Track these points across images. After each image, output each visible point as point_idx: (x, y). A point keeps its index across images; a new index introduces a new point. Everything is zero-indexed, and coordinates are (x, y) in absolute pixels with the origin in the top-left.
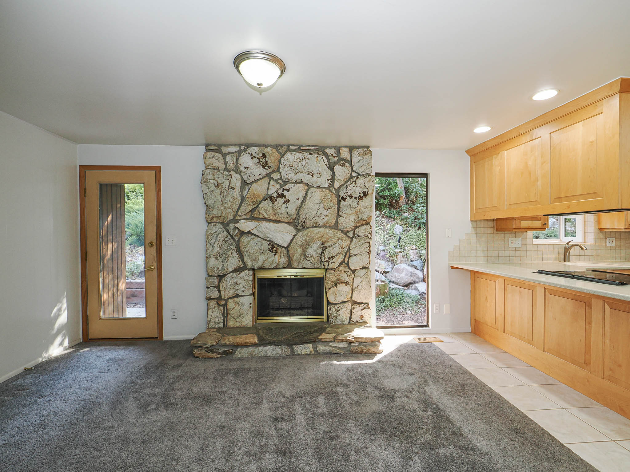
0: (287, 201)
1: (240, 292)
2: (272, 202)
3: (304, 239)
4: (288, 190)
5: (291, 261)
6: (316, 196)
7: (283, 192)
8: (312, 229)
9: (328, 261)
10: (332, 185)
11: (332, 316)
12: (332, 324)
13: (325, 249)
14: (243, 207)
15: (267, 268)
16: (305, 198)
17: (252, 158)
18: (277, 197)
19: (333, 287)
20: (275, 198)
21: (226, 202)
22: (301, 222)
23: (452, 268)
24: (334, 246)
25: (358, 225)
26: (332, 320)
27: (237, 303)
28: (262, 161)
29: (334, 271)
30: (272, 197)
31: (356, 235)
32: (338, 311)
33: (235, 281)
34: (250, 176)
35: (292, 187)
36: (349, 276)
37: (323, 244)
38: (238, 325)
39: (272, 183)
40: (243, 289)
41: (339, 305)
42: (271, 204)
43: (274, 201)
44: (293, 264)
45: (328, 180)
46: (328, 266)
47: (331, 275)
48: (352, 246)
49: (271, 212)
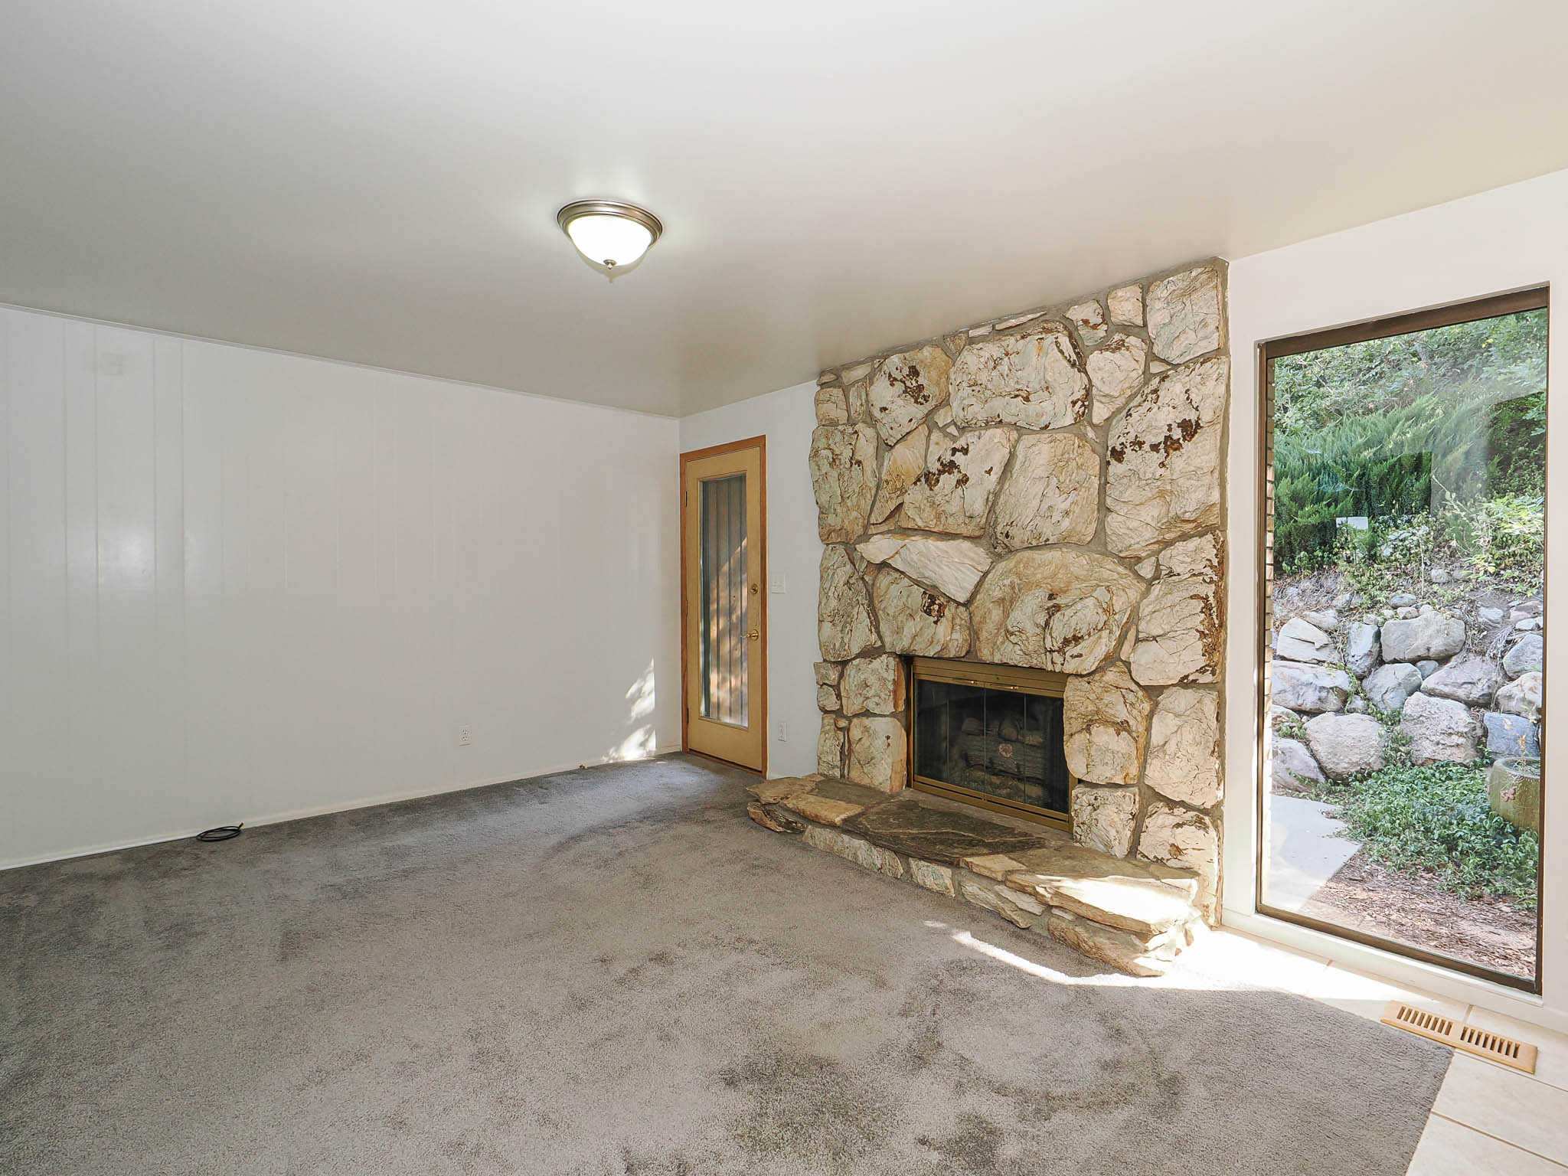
0: (963, 481)
1: (870, 705)
2: (928, 486)
3: (1007, 582)
4: (965, 451)
5: (977, 642)
6: (1038, 454)
7: (953, 458)
8: (1027, 554)
9: (1061, 651)
10: (1083, 416)
11: (1081, 820)
12: (1078, 844)
13: (1053, 614)
14: (878, 504)
15: (921, 655)
16: (1008, 467)
17: (892, 385)
18: (941, 472)
19: (1080, 731)
20: (934, 475)
21: (848, 496)
22: (1002, 533)
24: (1079, 606)
25: (1169, 536)
26: (1079, 830)
27: (866, 729)
28: (911, 386)
29: (1089, 683)
30: (929, 472)
31: (1164, 573)
32: (1095, 810)
33: (862, 677)
34: (892, 428)
35: (975, 440)
36: (1132, 704)
37: (1051, 597)
38: (866, 781)
39: (936, 436)
40: (876, 699)
41: (1100, 792)
42: (928, 492)
43: (933, 482)
44: (980, 650)
45: (1074, 403)
46: (1062, 664)
47: (1078, 693)
48: (1146, 609)
49: (929, 513)
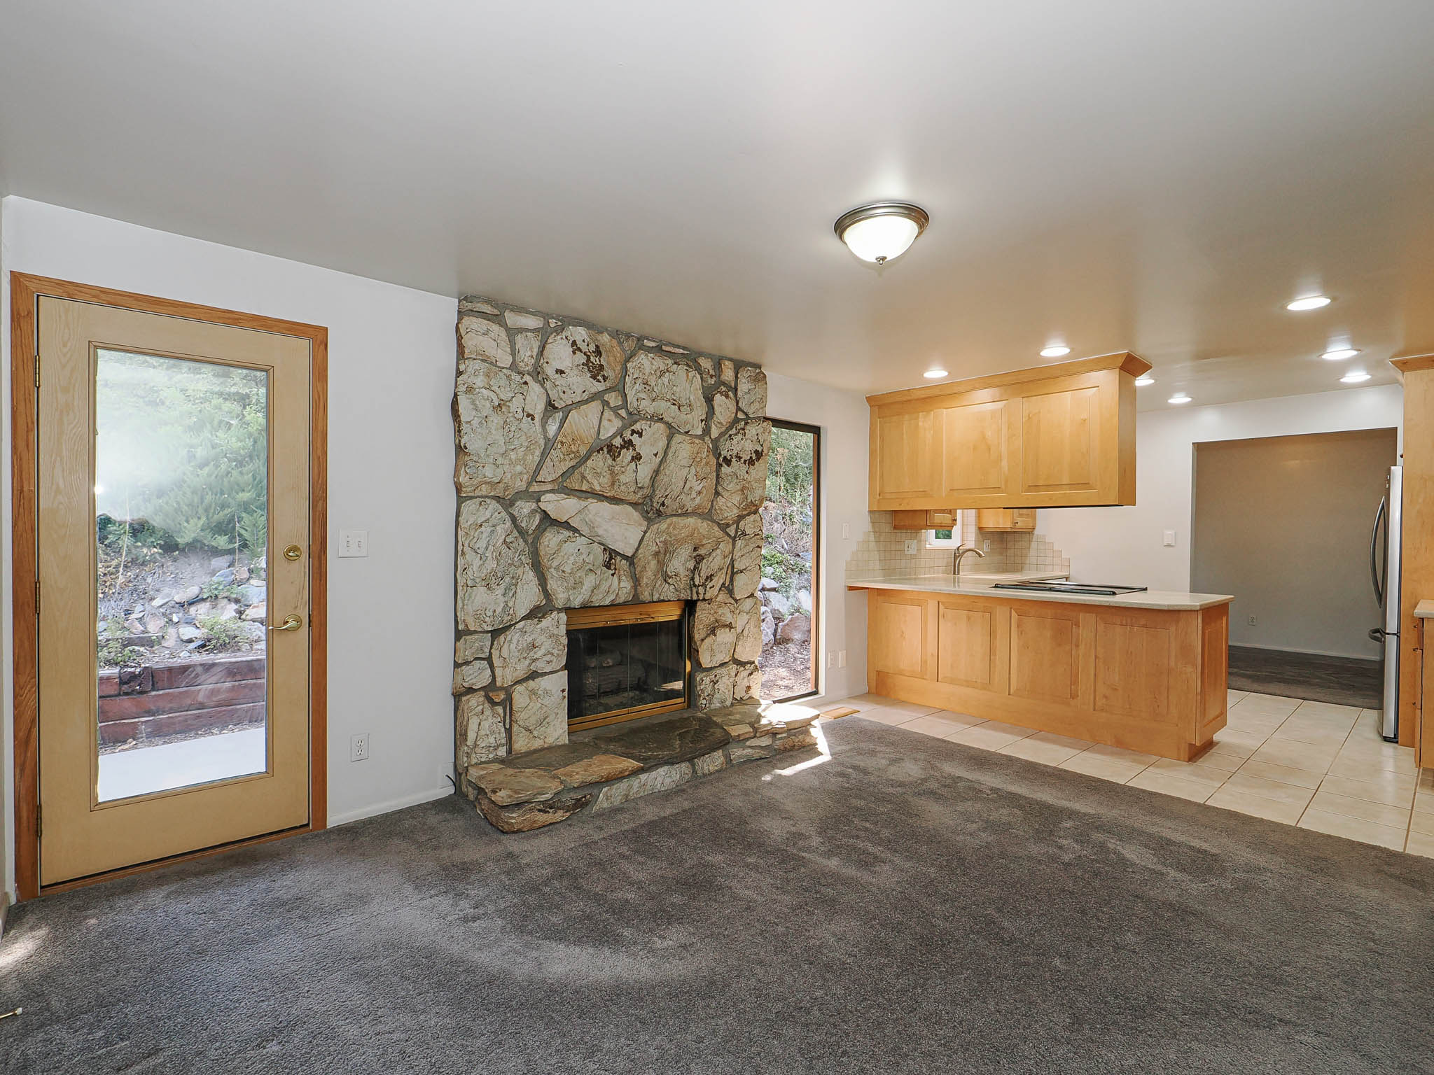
0: (637, 458)
1: (540, 666)
2: (611, 456)
3: (662, 539)
4: (640, 435)
5: (639, 587)
6: (683, 449)
7: (631, 437)
8: (675, 519)
9: (704, 585)
10: (707, 431)
11: (706, 694)
12: (705, 711)
13: (700, 561)
14: (548, 463)
15: (597, 605)
16: (666, 453)
17: (574, 353)
18: (622, 447)
19: (708, 635)
20: (617, 448)
21: (513, 447)
22: (658, 503)
23: (851, 588)
24: (714, 554)
25: (745, 513)
26: (704, 702)
27: (533, 692)
28: (594, 362)
29: (709, 604)
30: (612, 445)
31: (739, 533)
32: (715, 684)
33: (530, 639)
34: (564, 392)
35: (647, 427)
36: (733, 612)
37: (695, 549)
38: (537, 744)
39: (608, 414)
40: (548, 658)
41: (718, 671)
42: (610, 461)
43: (616, 454)
44: (642, 594)
45: (702, 421)
46: (704, 594)
47: (704, 612)
48: (737, 554)
49: (606, 480)
